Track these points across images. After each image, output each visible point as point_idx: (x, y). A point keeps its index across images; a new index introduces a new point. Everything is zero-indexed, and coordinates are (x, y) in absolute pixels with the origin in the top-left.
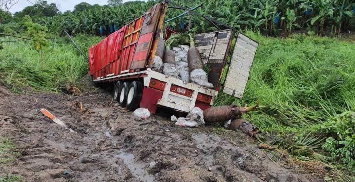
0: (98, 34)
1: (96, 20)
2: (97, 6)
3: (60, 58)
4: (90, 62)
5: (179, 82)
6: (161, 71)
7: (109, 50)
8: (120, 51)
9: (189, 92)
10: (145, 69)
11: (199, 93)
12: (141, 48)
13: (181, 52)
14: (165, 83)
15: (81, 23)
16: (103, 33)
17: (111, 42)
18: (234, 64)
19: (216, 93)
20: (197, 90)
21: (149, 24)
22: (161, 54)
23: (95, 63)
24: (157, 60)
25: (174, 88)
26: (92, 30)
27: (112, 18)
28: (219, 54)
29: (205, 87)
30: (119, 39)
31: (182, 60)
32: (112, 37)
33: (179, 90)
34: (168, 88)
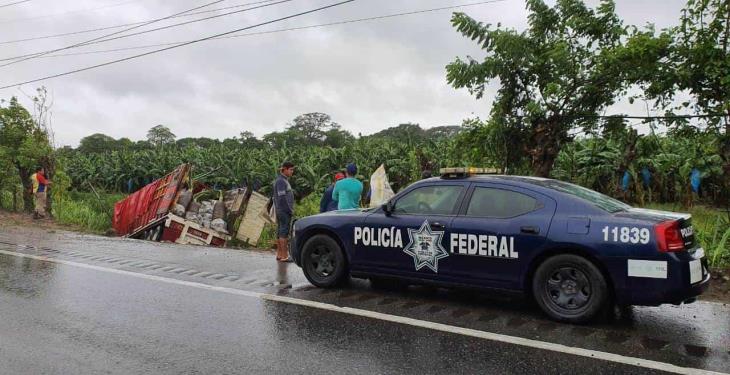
0: (124, 189)
1: (125, 168)
2: (124, 141)
3: (75, 213)
4: (113, 220)
5: (197, 226)
6: (184, 216)
7: (140, 205)
8: (150, 203)
9: (205, 235)
10: (167, 213)
11: (214, 237)
12: (167, 198)
13: (209, 206)
14: (183, 226)
15: (96, 172)
16: (133, 187)
17: (142, 195)
18: (247, 215)
19: (230, 238)
20: (212, 234)
21: (176, 179)
22: (186, 204)
23: (120, 221)
24: (180, 208)
25: (191, 230)
26: (114, 184)
27: (150, 167)
28: (235, 206)
29: (220, 233)
30: (151, 192)
31: (207, 212)
32: (144, 190)
33: (196, 232)
34: (185, 229)
